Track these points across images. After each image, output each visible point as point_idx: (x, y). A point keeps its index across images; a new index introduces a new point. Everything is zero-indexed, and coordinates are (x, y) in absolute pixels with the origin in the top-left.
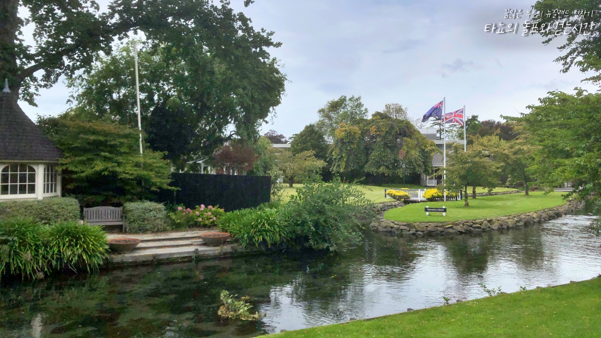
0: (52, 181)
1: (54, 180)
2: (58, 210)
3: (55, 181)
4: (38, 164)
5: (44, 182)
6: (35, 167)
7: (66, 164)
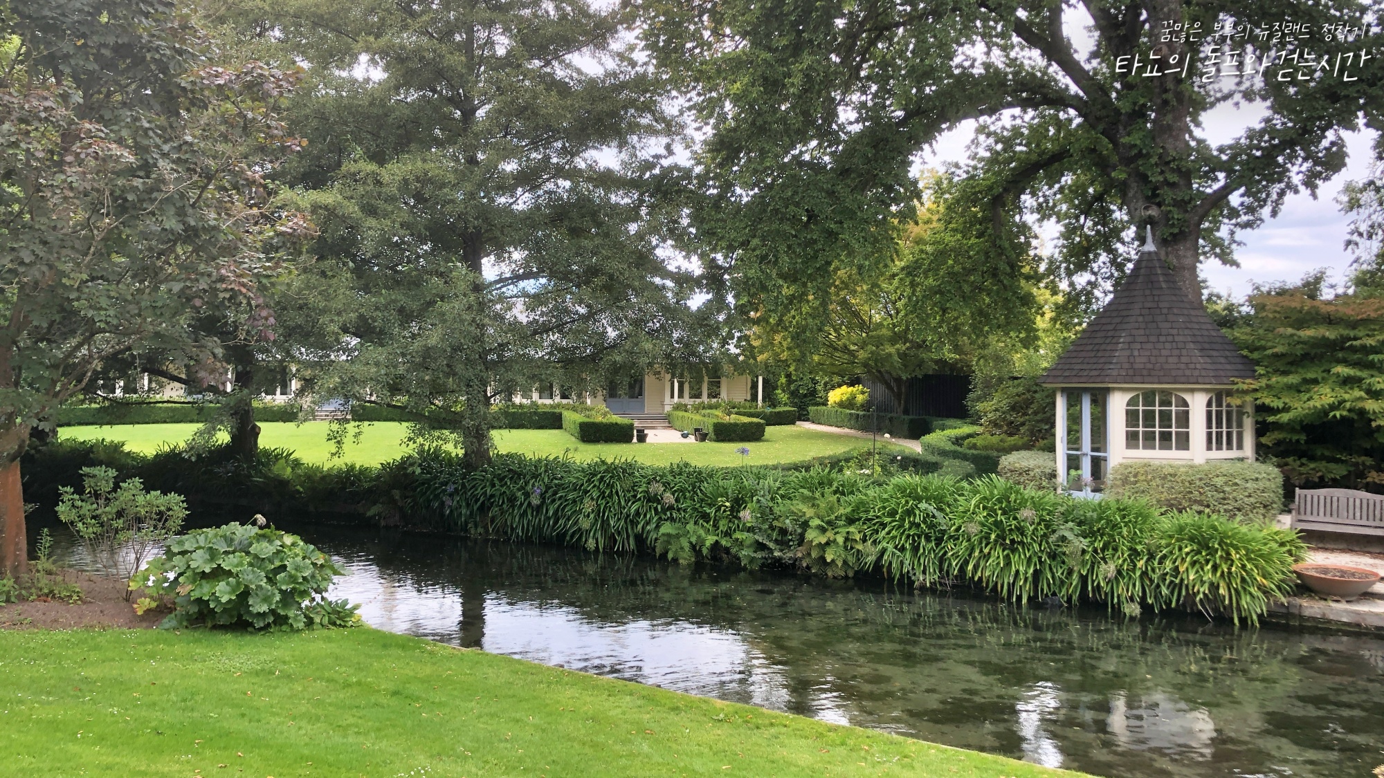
0: (1229, 425)
1: (1234, 424)
2: (1227, 489)
3: (1240, 425)
4: (1192, 391)
5: (1209, 426)
6: (1188, 397)
7: (1255, 390)
